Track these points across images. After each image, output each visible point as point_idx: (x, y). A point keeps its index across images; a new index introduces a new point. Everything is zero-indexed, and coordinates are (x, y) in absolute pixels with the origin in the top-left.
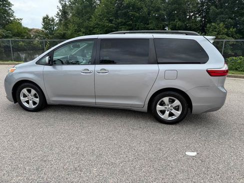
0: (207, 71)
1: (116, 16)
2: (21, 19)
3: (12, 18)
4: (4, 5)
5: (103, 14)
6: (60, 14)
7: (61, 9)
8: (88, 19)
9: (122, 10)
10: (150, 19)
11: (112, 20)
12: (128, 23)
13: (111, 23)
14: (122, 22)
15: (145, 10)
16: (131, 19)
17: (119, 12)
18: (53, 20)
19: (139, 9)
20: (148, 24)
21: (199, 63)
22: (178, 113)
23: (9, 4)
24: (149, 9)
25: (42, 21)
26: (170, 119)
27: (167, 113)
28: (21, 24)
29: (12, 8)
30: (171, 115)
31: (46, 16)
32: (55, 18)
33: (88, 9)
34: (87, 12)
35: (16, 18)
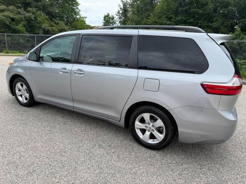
0: (202, 85)
1: (176, 13)
2: (86, 18)
3: (78, 17)
4: (73, 5)
5: (162, 12)
6: (121, 12)
7: (122, 7)
8: (147, 17)
9: (183, 7)
10: (215, 16)
11: (171, 18)
12: (189, 21)
13: (171, 21)
14: (182, 20)
15: (211, 6)
16: (194, 17)
17: (180, 9)
18: (113, 18)
19: (203, 5)
20: (212, 22)
21: (193, 72)
22: (160, 137)
23: (77, 4)
24: (215, 5)
25: (103, 19)
26: (151, 142)
27: (148, 133)
28: (85, 22)
29: (79, 7)
30: (152, 137)
31: (107, 14)
32: (115, 16)
33: (148, 7)
34: (147, 10)
35: (82, 16)
